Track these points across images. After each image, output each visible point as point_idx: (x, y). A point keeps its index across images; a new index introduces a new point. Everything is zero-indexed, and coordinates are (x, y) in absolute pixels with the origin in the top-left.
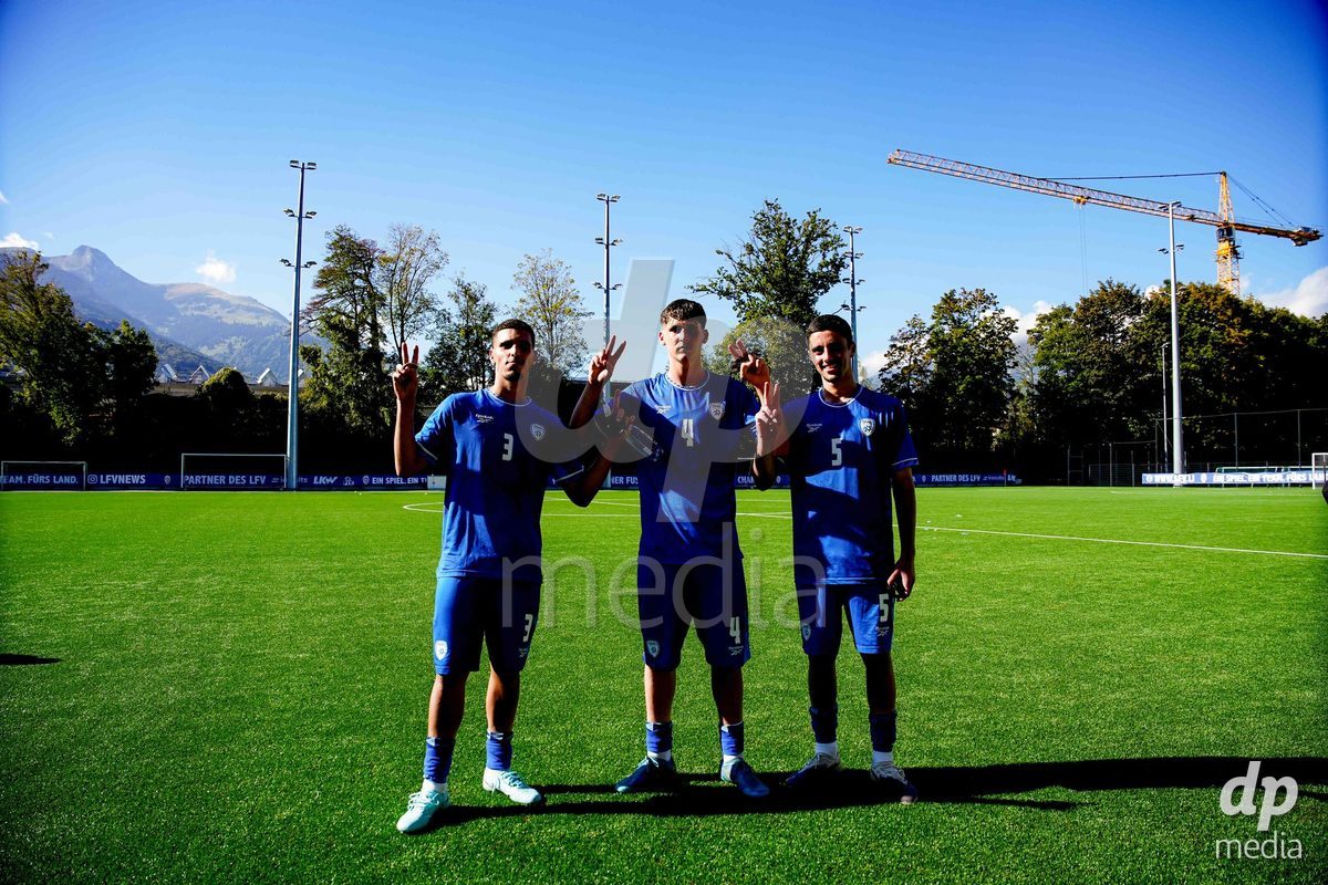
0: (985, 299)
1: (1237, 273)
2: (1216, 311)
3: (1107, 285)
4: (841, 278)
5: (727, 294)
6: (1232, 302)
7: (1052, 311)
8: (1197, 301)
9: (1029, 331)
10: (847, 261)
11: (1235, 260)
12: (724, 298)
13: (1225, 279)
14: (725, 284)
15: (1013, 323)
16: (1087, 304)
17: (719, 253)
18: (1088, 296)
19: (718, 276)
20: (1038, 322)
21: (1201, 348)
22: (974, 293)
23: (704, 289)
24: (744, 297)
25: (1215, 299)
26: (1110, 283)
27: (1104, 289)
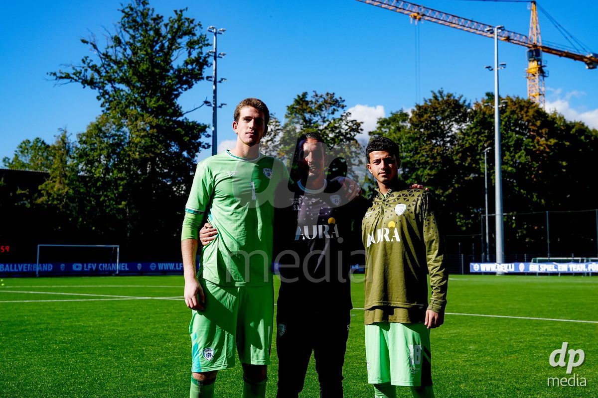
0: (334, 103)
1: (543, 89)
2: (528, 121)
3: (438, 95)
4: (205, 75)
5: (91, 83)
6: (541, 114)
7: (390, 116)
8: (513, 112)
9: (370, 133)
10: (211, 60)
11: (541, 78)
12: (88, 87)
13: (534, 94)
14: (89, 74)
15: (358, 125)
16: (421, 111)
17: (84, 41)
18: (422, 104)
19: (83, 65)
20: (378, 125)
21: (516, 153)
22: (324, 96)
23: (67, 76)
24: (108, 87)
25: (527, 112)
26: (441, 93)
27: (436, 97)
